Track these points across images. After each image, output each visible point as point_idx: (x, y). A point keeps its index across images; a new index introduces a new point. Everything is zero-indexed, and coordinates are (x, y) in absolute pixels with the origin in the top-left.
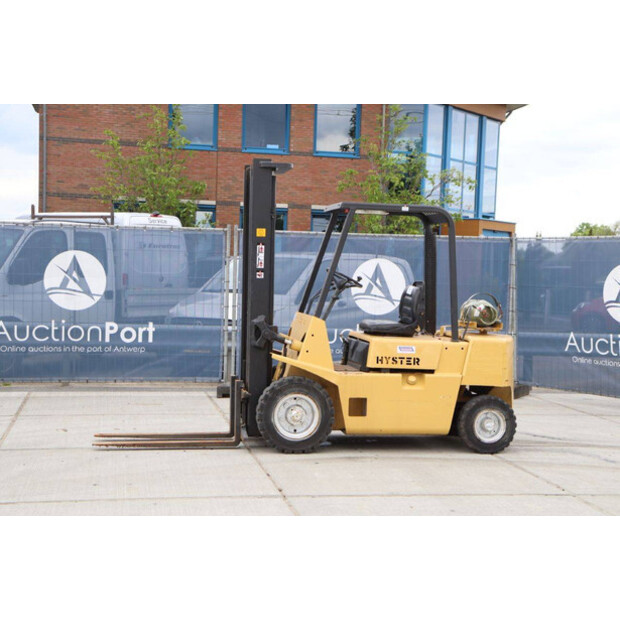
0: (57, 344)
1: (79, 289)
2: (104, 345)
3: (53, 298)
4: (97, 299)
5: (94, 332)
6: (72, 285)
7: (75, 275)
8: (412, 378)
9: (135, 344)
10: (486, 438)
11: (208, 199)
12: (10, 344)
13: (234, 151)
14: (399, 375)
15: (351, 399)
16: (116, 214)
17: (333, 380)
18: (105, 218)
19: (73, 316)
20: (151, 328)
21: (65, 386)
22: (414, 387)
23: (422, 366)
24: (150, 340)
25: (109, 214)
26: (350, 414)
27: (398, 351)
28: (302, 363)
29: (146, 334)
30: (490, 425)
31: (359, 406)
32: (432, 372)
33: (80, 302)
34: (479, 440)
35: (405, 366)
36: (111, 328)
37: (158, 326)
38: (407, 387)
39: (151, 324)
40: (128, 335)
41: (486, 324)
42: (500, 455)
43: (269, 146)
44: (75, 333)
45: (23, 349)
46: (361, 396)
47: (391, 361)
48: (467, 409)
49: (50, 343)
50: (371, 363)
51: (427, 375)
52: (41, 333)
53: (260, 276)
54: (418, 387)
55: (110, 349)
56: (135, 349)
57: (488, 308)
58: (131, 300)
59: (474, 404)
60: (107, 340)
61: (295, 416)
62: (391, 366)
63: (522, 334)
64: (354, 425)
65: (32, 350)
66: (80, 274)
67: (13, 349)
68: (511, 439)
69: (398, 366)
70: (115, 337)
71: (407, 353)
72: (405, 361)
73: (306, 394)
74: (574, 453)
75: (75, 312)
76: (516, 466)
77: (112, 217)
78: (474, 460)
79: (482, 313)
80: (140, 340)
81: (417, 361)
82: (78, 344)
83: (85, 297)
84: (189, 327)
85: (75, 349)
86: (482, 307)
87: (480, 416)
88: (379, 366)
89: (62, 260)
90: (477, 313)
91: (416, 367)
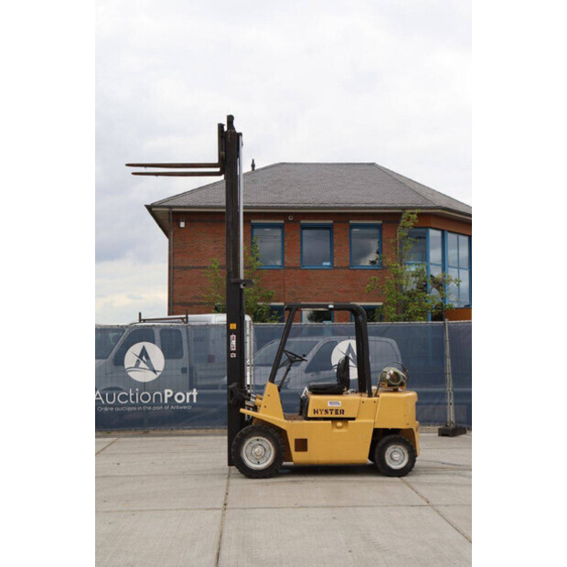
0: (133, 405)
1: (147, 367)
2: (164, 405)
3: (130, 374)
4: (159, 374)
5: (157, 396)
6: (142, 365)
7: (144, 358)
8: (339, 424)
9: (185, 402)
10: (395, 466)
11: (278, 301)
12: (103, 406)
13: (295, 268)
14: (330, 422)
15: (296, 440)
16: (189, 316)
17: (283, 427)
18: (182, 319)
19: (144, 386)
20: (195, 393)
21: (146, 433)
22: (340, 431)
23: (346, 415)
24: (195, 401)
25: (184, 316)
26: (296, 450)
27: (329, 405)
28: (261, 415)
29: (191, 397)
30: (396, 456)
31: (302, 445)
32: (354, 419)
33: (148, 377)
34: (389, 468)
35: (334, 415)
36: (168, 393)
37: (201, 391)
38: (336, 431)
39: (195, 390)
40: (180, 398)
41: (394, 384)
42: (404, 478)
43: (325, 264)
44: (145, 397)
45: (112, 409)
46: (304, 437)
47: (324, 412)
48: (380, 445)
49: (129, 405)
50: (310, 414)
51: (350, 422)
52: (123, 398)
53: (233, 355)
54: (343, 430)
55: (168, 407)
56: (185, 407)
57: (395, 373)
58: (200, 373)
59: (384, 441)
60: (166, 401)
61: (259, 452)
62: (324, 415)
63: (456, 389)
64: (298, 457)
65: (118, 409)
66: (147, 357)
67: (106, 409)
68: (413, 465)
69: (329, 415)
70: (171, 399)
71: (335, 406)
72: (334, 412)
73: (264, 437)
74: (460, 475)
75: (145, 383)
76: (410, 486)
77: (187, 318)
78: (383, 481)
79: (391, 376)
80: (188, 401)
81: (342, 412)
82: (148, 405)
83: (151, 373)
84: (215, 391)
85: (144, 408)
86: (392, 372)
87: (390, 450)
88: (316, 416)
89: (136, 349)
90: (388, 377)
91: (342, 416)
